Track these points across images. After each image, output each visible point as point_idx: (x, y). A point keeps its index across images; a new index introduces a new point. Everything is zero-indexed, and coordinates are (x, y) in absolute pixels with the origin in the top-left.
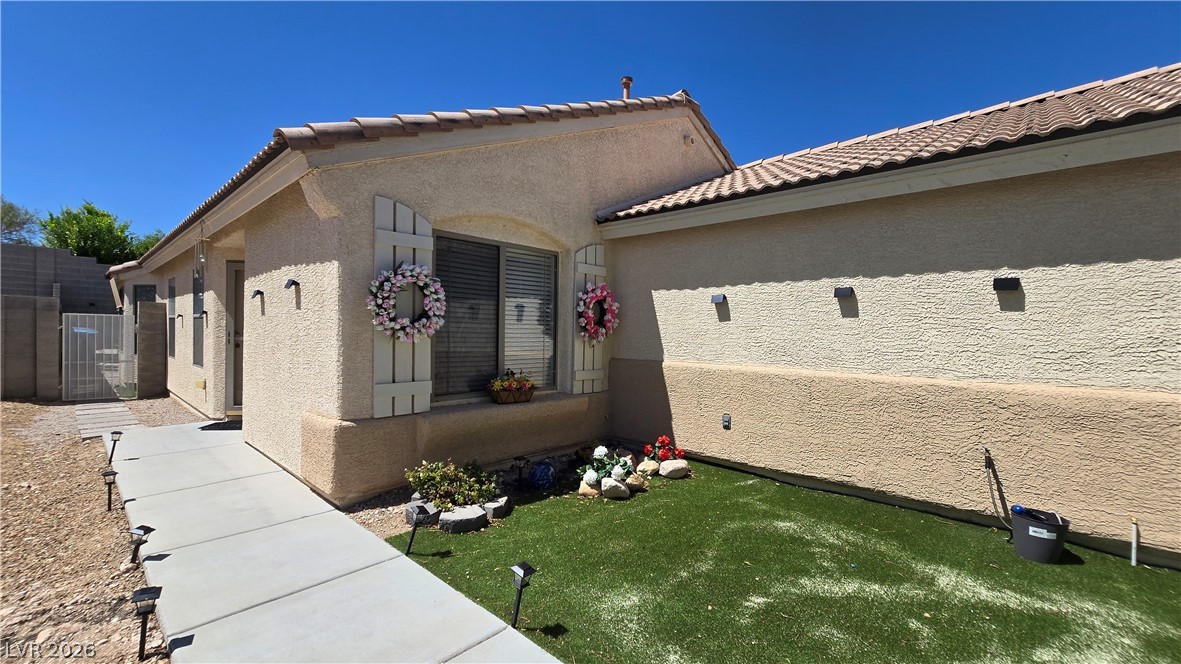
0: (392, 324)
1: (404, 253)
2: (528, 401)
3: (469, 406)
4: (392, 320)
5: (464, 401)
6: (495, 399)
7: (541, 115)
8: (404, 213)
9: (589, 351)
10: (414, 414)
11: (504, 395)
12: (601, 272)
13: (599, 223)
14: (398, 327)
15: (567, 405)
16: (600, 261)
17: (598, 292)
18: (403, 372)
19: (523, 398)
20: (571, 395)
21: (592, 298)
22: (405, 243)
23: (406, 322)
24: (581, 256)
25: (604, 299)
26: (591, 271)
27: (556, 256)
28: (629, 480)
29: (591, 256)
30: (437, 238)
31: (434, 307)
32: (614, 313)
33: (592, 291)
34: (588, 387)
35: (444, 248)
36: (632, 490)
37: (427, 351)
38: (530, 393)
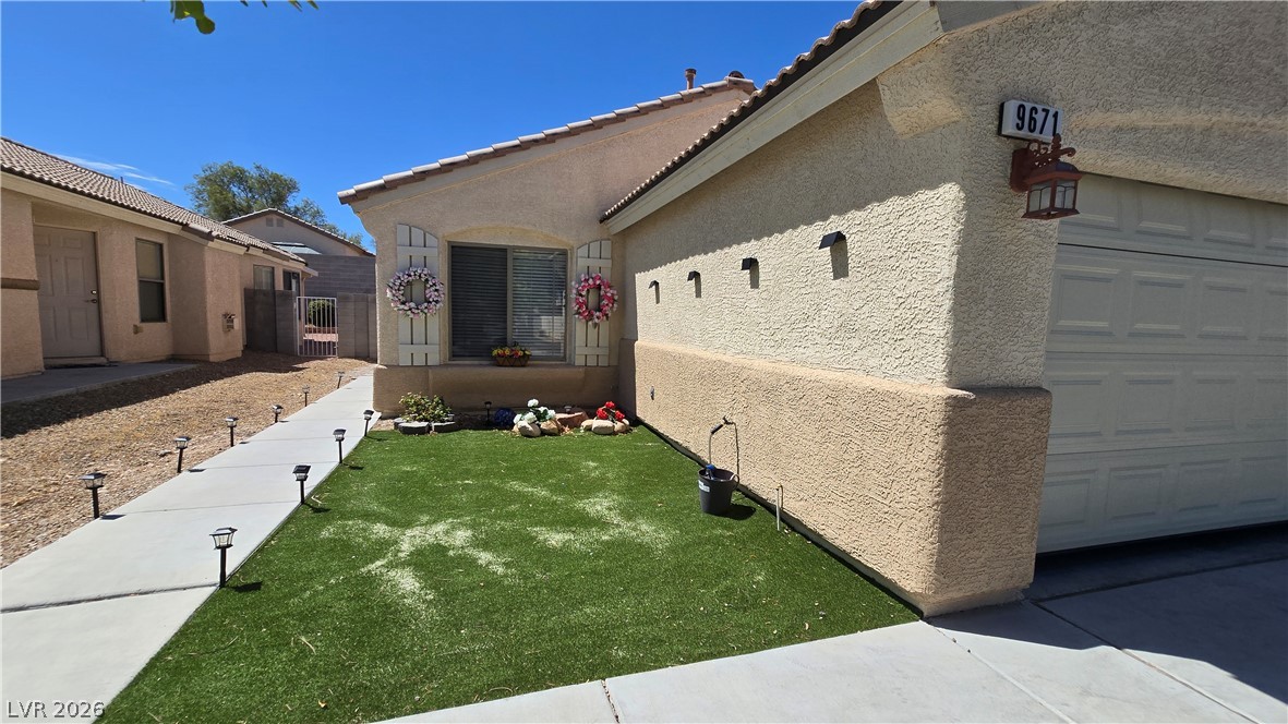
0: (402, 307)
1: (418, 260)
2: (523, 366)
3: (481, 365)
4: (403, 303)
5: (476, 362)
6: (499, 362)
7: (536, 141)
8: (418, 236)
9: (592, 332)
10: (426, 365)
11: (501, 360)
12: (606, 264)
13: (601, 222)
14: (406, 308)
15: (561, 373)
16: (606, 252)
17: (591, 282)
18: (419, 336)
19: (518, 363)
20: (574, 366)
21: (584, 286)
22: (418, 253)
23: (413, 305)
24: (583, 251)
25: (599, 287)
26: (594, 264)
27: (564, 253)
28: (543, 425)
29: (595, 251)
30: (453, 247)
31: (433, 295)
32: (612, 300)
33: (586, 280)
34: (592, 362)
35: (460, 255)
36: (543, 433)
37: (436, 324)
38: (522, 361)
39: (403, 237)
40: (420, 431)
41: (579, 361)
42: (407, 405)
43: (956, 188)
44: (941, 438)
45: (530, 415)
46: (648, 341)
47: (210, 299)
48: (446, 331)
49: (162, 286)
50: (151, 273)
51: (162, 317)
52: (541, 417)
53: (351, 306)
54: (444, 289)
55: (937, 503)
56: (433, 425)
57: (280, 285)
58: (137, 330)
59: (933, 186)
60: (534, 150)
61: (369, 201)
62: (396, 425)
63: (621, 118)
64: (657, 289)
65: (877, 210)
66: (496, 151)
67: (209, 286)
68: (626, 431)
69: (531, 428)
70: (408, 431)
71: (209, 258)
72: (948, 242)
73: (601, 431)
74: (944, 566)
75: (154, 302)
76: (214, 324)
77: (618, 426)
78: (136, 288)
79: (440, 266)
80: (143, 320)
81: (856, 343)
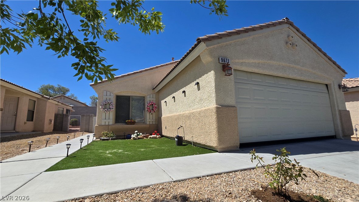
1: (108, 99)
4: (104, 109)
5: (122, 124)
6: (127, 123)
7: (137, 72)
8: (108, 93)
9: (151, 116)
10: (109, 125)
12: (154, 99)
13: (153, 90)
15: (143, 126)
16: (154, 97)
17: (151, 103)
18: (107, 117)
19: (132, 124)
20: (146, 124)
21: (149, 105)
22: (108, 97)
23: (106, 109)
24: (149, 96)
25: (153, 105)
26: (151, 99)
27: (144, 97)
28: (139, 137)
29: (151, 96)
30: (117, 96)
31: (111, 107)
32: (156, 108)
33: (149, 103)
34: (151, 123)
35: (118, 98)
36: (139, 138)
37: (112, 115)
38: (134, 123)
39: (105, 93)
40: (107, 140)
41: (148, 123)
42: (104, 134)
43: (213, 71)
44: (216, 114)
45: (136, 134)
46: (164, 116)
47: (47, 115)
48: (114, 116)
49: (33, 112)
50: (31, 109)
51: (32, 120)
52: (138, 135)
53: (85, 117)
54: (114, 106)
55: (217, 127)
56: (110, 138)
57: (65, 113)
58: (25, 123)
59: (210, 72)
60: (137, 74)
61: (97, 85)
62: (101, 139)
63: (157, 67)
64: (166, 103)
65: (203, 77)
66: (128, 74)
67: (47, 112)
68: (159, 138)
69: (136, 137)
70: (104, 140)
71: (48, 104)
72: (213, 80)
73: (153, 138)
74: (220, 140)
75: (31, 116)
76: (46, 122)
77: (158, 136)
78: (27, 112)
79: (114, 101)
80: (27, 121)
81: (202, 102)
